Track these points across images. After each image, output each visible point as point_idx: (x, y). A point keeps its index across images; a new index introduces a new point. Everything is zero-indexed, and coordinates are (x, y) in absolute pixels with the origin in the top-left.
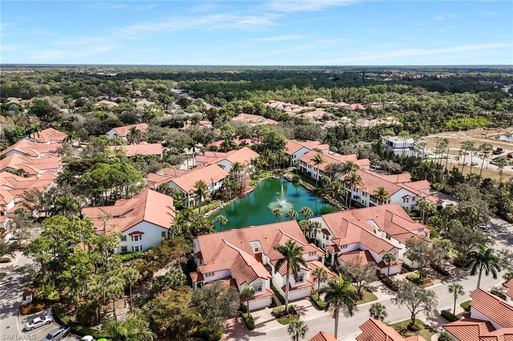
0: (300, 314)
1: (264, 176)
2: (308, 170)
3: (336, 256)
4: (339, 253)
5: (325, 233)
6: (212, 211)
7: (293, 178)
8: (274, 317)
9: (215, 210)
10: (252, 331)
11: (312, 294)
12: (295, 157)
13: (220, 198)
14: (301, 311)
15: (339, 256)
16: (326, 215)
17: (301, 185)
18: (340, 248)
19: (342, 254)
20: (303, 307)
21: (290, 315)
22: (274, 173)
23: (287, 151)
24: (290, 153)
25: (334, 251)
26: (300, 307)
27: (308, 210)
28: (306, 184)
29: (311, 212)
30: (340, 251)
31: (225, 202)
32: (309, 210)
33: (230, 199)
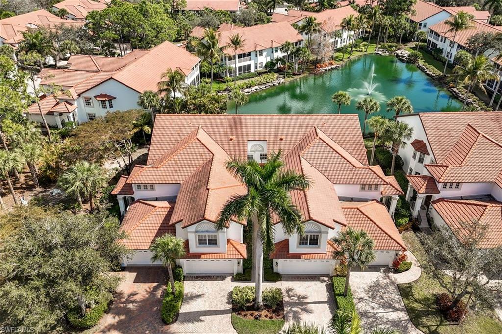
0: (291, 315)
1: (364, 50)
2: (440, 45)
3: (428, 201)
4: (436, 197)
5: (417, 149)
6: (257, 87)
7: (409, 56)
8: (231, 306)
9: (263, 87)
10: (165, 327)
11: (338, 276)
12: (425, 27)
13: (279, 71)
14: (294, 309)
15: (435, 202)
16: (430, 114)
17: (419, 67)
18: (440, 186)
19: (442, 200)
20: (304, 298)
21: (264, 313)
22: (383, 47)
23: (412, 15)
24: (416, 19)
25: (423, 190)
26: (299, 297)
27: (404, 101)
28: (428, 66)
29: (409, 107)
30: (439, 193)
31: (284, 78)
32: (405, 103)
33: (294, 75)
